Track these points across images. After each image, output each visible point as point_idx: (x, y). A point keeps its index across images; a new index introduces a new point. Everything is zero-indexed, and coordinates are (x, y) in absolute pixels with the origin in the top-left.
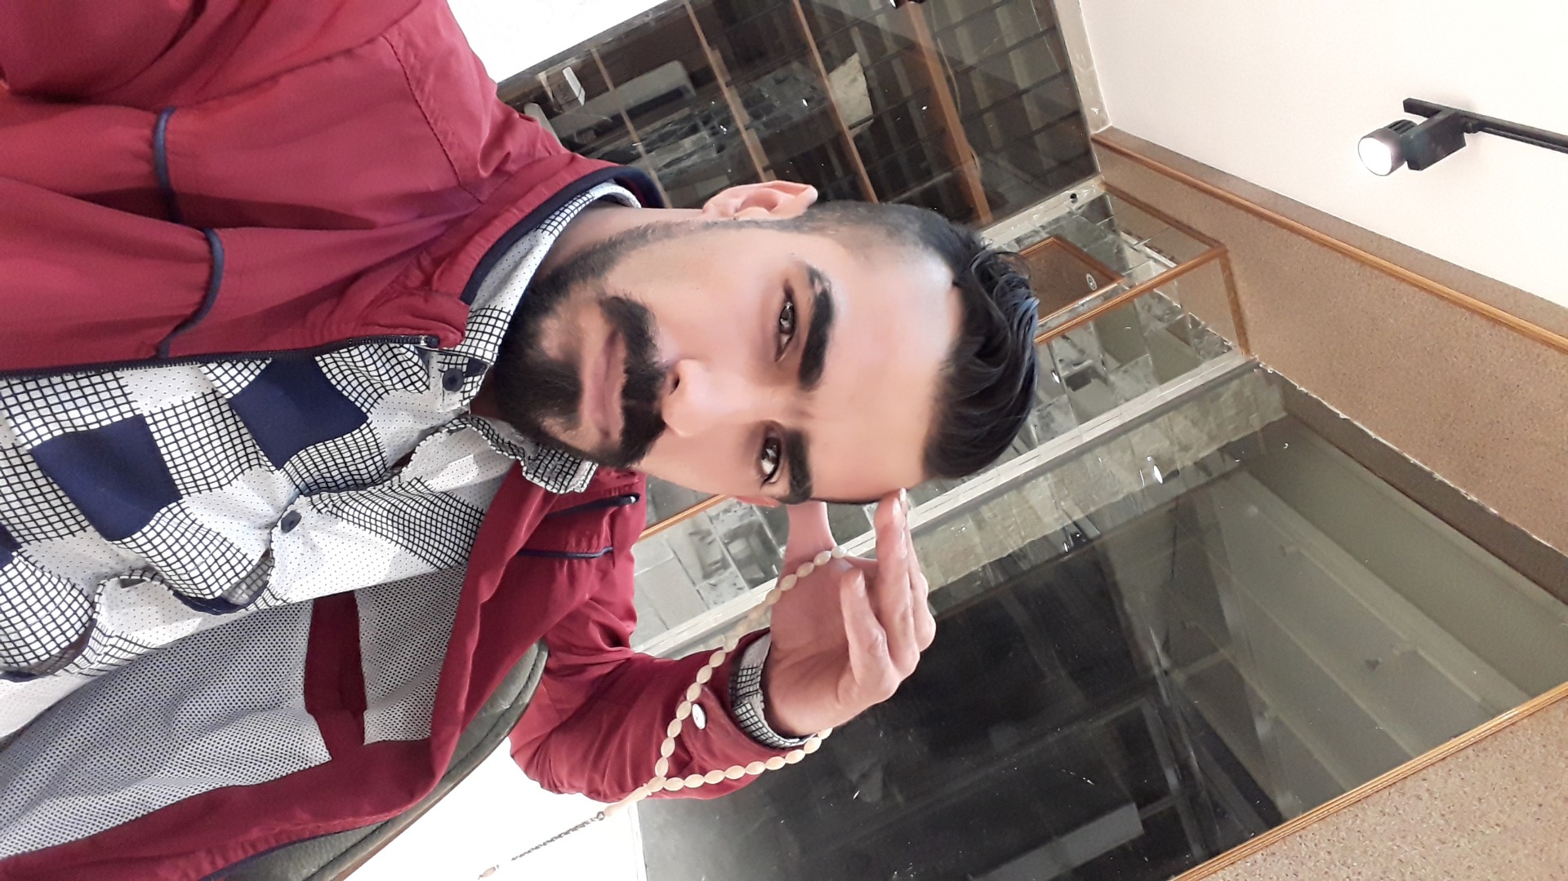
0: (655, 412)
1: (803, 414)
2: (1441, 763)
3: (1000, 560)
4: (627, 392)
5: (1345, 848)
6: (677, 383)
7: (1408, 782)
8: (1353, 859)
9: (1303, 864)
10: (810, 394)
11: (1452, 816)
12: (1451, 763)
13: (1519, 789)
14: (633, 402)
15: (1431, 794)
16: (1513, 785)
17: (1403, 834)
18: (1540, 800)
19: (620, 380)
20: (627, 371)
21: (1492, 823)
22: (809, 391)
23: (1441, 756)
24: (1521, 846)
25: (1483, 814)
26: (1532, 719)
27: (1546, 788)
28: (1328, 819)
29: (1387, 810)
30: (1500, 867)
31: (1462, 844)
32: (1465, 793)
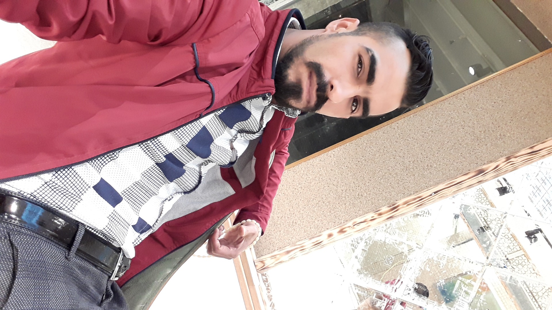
0: (326, 96)
1: (368, 92)
2: (470, 89)
3: (334, 5)
4: (318, 90)
5: (437, 114)
6: (332, 87)
7: (459, 95)
8: (439, 117)
9: (424, 118)
10: (371, 86)
11: (469, 105)
12: (472, 89)
13: (490, 98)
14: (319, 93)
15: (465, 98)
16: (489, 96)
17: (454, 110)
18: (495, 101)
19: (315, 87)
20: (318, 84)
21: (480, 107)
22: (371, 85)
23: (470, 87)
24: (486, 114)
25: (478, 105)
26: (500, 77)
27: (498, 97)
28: (434, 105)
29: (451, 103)
30: (479, 120)
31: (470, 113)
32: (474, 98)
